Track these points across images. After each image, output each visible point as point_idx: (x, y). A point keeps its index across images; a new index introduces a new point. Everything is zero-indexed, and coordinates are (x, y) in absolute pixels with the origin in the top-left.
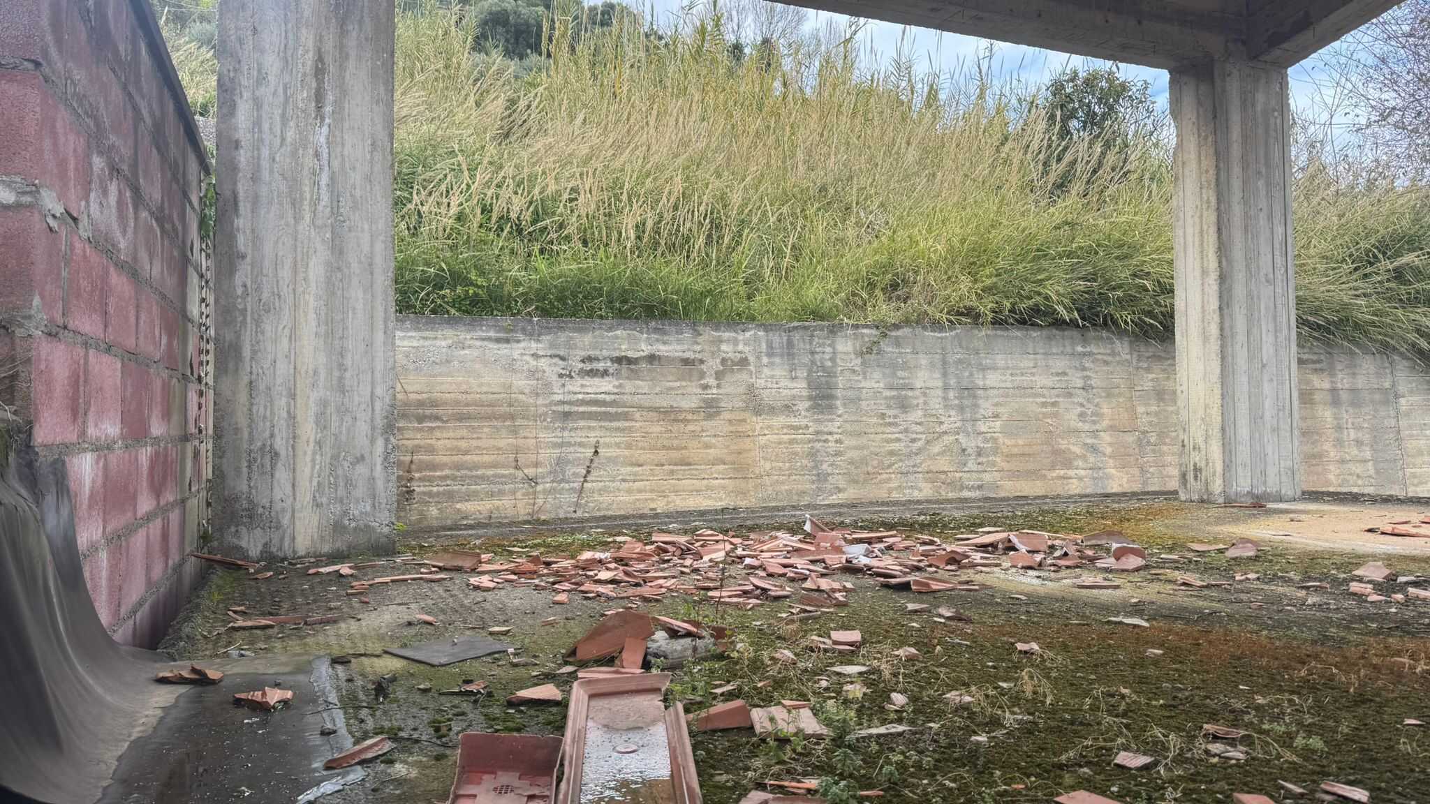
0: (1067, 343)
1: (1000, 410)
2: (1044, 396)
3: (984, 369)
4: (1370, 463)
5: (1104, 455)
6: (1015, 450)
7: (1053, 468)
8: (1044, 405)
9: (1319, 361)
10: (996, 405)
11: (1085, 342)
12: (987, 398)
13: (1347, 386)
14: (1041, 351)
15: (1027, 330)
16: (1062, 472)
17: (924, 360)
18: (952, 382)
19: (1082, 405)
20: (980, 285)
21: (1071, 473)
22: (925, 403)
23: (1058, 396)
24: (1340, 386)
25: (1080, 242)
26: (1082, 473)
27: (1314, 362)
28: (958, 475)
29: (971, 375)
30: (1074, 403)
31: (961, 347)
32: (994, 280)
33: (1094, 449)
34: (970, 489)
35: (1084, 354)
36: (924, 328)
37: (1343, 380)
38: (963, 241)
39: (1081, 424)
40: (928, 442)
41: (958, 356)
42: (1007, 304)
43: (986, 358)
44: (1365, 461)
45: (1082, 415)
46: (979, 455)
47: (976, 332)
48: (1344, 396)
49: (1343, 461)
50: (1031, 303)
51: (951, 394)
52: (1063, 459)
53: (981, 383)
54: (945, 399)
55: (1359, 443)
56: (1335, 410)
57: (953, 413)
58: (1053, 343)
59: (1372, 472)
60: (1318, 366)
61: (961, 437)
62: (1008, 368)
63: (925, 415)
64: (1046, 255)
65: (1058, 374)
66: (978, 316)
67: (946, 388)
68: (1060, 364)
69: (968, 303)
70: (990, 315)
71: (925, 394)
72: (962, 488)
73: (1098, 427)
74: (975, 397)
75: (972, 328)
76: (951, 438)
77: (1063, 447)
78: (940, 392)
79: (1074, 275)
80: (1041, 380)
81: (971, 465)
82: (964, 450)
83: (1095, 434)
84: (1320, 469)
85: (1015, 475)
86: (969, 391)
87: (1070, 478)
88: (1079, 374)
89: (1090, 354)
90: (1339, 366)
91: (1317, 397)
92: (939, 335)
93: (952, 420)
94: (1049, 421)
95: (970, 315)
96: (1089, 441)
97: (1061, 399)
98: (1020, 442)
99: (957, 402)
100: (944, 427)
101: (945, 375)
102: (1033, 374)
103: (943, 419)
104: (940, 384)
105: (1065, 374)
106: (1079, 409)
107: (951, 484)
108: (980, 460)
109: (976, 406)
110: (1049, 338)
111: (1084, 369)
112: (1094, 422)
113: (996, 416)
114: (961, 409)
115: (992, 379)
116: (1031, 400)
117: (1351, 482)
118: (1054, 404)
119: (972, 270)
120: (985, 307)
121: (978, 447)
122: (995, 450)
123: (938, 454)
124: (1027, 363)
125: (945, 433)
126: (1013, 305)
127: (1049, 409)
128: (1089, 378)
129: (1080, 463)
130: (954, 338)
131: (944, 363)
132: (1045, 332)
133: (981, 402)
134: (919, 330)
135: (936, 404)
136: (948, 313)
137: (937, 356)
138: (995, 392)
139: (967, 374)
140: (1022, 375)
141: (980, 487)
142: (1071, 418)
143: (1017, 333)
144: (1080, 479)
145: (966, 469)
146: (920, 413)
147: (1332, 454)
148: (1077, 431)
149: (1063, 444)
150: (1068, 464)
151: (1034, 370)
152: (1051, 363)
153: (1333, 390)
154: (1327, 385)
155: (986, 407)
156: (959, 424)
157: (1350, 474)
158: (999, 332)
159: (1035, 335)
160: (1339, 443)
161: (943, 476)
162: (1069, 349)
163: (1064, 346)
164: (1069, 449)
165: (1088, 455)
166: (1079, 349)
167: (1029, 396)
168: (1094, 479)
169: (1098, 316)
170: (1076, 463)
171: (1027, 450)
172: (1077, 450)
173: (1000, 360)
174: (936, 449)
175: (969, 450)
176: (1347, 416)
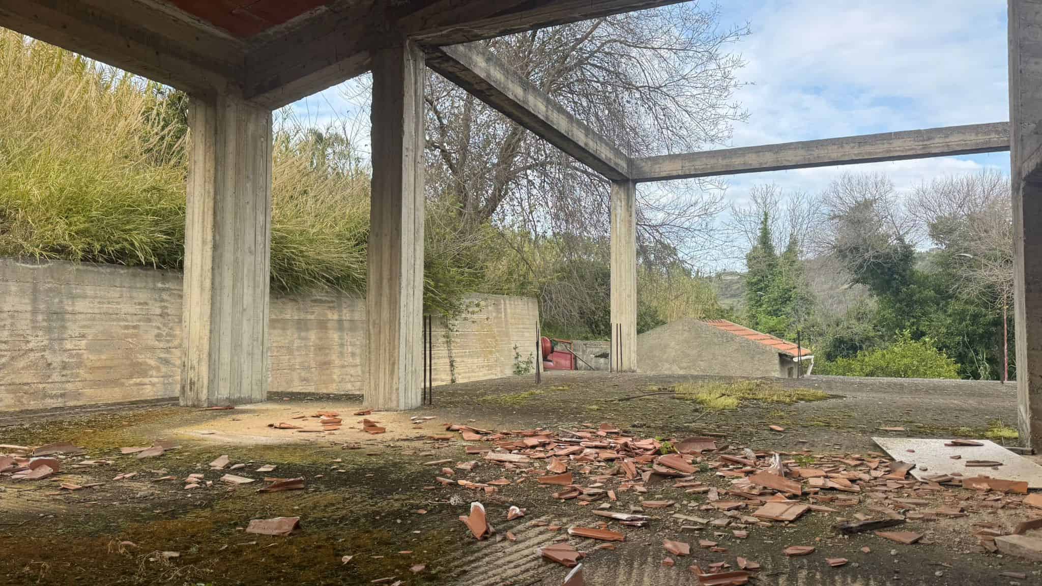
0: (150, 280)
1: (86, 331)
2: (127, 321)
3: (73, 297)
4: (359, 367)
5: (174, 365)
6: (98, 364)
7: (131, 377)
8: (127, 327)
9: (332, 302)
10: (84, 327)
11: (164, 279)
12: (75, 321)
13: (348, 318)
14: (126, 285)
15: (115, 268)
16: (138, 380)
17: (13, 288)
18: (42, 307)
19: (159, 328)
20: (74, 228)
21: (146, 380)
22: (12, 324)
23: (139, 321)
24: (344, 318)
25: (164, 204)
26: (155, 380)
27: (329, 302)
28: (41, 386)
29: (61, 302)
30: (152, 326)
31: (52, 277)
32: (87, 225)
33: (166, 362)
34: (52, 397)
35: (163, 289)
36: (17, 260)
37: (346, 315)
38: (62, 190)
39: (157, 342)
40: (13, 358)
41: (49, 286)
42: (98, 246)
43: (76, 288)
44: (357, 366)
45: (158, 336)
46: (64, 368)
47: (68, 266)
48: (346, 325)
49: (343, 367)
50: (118, 247)
51: (40, 317)
52: (139, 370)
53: (70, 309)
54: (34, 321)
55: (353, 354)
56: (339, 334)
57: (40, 333)
58: (138, 279)
59: (360, 373)
60: (331, 305)
61: (47, 354)
62: (96, 297)
63: (11, 335)
64: (134, 211)
65: (140, 304)
66: (70, 253)
67: (35, 312)
68: (142, 296)
69: (63, 242)
70: (80, 254)
71: (12, 317)
72: (45, 396)
73: (170, 345)
74: (63, 320)
75: (64, 263)
76: (37, 355)
77: (140, 361)
78: (29, 316)
79: (158, 228)
80: (126, 308)
81: (56, 377)
82: (50, 365)
83: (167, 350)
84: (328, 372)
85: (97, 384)
86: (57, 316)
87: (146, 384)
88: (158, 304)
89: (168, 289)
90: (344, 305)
91: (330, 325)
92: (31, 267)
93: (38, 340)
94: (130, 340)
95: (61, 252)
96: (162, 355)
97: (142, 323)
98: (103, 357)
99: (45, 324)
100: (30, 346)
101: (34, 300)
102: (118, 303)
103: (30, 338)
104: (29, 308)
105: (146, 304)
106: (156, 331)
107: (34, 395)
108: (64, 373)
109: (64, 328)
110: (134, 275)
111: (162, 301)
112: (168, 341)
113: (83, 336)
114: (49, 330)
115: (81, 306)
116: (115, 323)
117: (347, 380)
118: (135, 327)
119: (67, 214)
120: (77, 247)
121: (63, 362)
122: (79, 365)
123: (23, 368)
124: (114, 293)
125: (32, 350)
126: (103, 247)
127: (131, 331)
128: (166, 307)
129: (154, 373)
130: (45, 269)
131: (35, 291)
132: (131, 270)
133: (68, 324)
134: (10, 261)
135: (24, 325)
136: (43, 249)
137: (28, 285)
138: (83, 316)
139: (57, 300)
140: (109, 303)
141: (62, 395)
142: (149, 338)
143: (106, 270)
144: (153, 385)
145: (50, 380)
146: (6, 333)
147: (336, 362)
148: (152, 349)
149: (141, 358)
150: (144, 373)
151: (120, 300)
152: (135, 294)
153: (340, 321)
154: (336, 317)
155: (73, 329)
156: (46, 342)
157: (347, 375)
158: (90, 268)
159: (122, 272)
160: (341, 354)
161: (26, 387)
162: (151, 285)
163: (146, 282)
164: (145, 362)
165: (161, 366)
166: (160, 285)
167: (114, 320)
168: (164, 384)
169: (176, 262)
170: (151, 373)
171: (108, 363)
172: (152, 362)
173: (89, 290)
174: (21, 363)
175: (55, 365)
176: (347, 338)
